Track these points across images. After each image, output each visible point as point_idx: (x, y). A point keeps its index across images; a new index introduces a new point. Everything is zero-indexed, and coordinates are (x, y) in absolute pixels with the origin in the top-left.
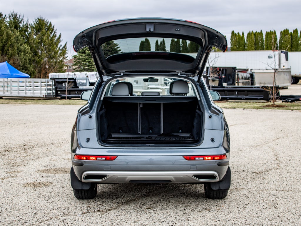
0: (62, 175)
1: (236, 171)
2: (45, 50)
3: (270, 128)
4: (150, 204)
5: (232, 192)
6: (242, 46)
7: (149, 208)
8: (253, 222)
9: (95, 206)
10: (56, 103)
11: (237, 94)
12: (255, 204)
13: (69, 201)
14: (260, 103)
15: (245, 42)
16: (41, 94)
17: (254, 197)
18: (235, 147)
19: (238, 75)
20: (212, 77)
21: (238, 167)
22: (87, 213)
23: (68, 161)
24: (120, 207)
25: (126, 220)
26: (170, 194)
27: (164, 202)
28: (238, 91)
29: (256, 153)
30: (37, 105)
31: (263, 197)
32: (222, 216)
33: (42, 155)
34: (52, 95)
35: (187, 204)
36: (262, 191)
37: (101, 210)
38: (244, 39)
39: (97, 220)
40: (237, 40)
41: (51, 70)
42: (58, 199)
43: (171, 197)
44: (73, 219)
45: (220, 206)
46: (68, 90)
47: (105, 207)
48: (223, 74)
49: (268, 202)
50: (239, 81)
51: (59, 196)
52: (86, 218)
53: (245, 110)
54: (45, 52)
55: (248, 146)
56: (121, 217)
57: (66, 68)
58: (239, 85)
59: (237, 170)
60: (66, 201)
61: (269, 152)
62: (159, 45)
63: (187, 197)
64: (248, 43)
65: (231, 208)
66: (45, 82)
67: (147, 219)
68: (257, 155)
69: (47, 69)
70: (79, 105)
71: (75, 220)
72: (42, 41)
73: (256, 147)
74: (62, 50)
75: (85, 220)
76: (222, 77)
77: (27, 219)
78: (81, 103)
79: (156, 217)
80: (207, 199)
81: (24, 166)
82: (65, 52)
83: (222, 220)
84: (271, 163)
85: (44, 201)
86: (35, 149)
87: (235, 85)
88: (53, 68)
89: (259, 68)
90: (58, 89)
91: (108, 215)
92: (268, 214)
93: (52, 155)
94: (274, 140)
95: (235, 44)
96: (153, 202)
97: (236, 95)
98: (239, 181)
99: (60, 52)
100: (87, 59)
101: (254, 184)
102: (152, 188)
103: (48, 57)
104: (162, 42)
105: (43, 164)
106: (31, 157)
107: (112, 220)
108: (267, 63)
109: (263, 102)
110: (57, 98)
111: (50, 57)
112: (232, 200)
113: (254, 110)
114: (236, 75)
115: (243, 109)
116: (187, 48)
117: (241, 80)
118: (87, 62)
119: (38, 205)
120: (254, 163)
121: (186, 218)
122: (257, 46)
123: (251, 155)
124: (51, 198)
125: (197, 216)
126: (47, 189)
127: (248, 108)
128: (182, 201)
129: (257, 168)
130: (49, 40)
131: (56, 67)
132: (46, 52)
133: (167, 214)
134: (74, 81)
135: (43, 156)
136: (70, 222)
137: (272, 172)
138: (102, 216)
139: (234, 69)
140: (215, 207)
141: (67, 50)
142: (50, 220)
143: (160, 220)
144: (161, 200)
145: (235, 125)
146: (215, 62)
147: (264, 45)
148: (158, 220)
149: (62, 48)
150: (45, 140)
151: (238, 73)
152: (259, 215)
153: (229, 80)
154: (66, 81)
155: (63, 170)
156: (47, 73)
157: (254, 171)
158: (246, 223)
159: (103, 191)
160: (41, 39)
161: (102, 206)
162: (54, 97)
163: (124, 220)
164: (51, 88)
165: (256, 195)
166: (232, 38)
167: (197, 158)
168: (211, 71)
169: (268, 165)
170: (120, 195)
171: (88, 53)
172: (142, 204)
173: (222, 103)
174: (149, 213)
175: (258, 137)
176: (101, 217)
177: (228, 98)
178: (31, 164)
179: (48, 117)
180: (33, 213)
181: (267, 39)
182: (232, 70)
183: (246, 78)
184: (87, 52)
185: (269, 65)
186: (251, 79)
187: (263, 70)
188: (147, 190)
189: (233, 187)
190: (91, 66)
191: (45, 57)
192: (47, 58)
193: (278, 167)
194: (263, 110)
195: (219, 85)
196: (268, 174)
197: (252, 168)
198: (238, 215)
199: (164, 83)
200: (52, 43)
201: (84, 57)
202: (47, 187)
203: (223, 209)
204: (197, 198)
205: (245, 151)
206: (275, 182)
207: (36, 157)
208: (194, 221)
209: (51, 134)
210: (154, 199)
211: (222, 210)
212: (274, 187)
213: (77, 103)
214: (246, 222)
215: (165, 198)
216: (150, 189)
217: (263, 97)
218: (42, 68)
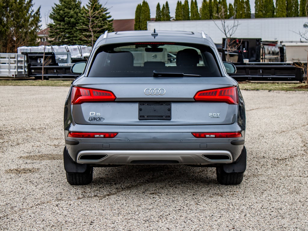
0: (49, 161)
1: (254, 158)
2: (12, 16)
3: (300, 112)
4: (154, 190)
5: (248, 178)
6: (270, 11)
7: (153, 194)
8: (271, 207)
9: (91, 192)
10: (30, 84)
11: (261, 72)
12: (274, 189)
13: (61, 187)
14: (291, 84)
15: (273, 6)
16: (9, 73)
17: (274, 183)
18: (256, 133)
19: (264, 49)
20: (229, 51)
21: (258, 154)
22: (83, 198)
23: (55, 147)
24: (120, 192)
25: (128, 205)
26: (177, 180)
27: (170, 187)
28: (263, 69)
29: (280, 139)
30: (5, 86)
31: (284, 183)
32: (236, 201)
33: (22, 141)
34: (23, 75)
35: (196, 190)
36: (284, 177)
37: (98, 195)
38: (273, 3)
39: (95, 205)
40: (264, 4)
41: (20, 43)
42: (49, 185)
43: (178, 182)
44: (68, 204)
45: (234, 192)
46: (44, 68)
47: (103, 192)
48: (244, 48)
49: (289, 188)
50: (264, 56)
51: (49, 182)
52: (83, 203)
53: (270, 92)
54: (12, 19)
55: (271, 132)
56: (122, 202)
57: (40, 40)
58: (264, 62)
59: (256, 157)
60: (57, 187)
61: (296, 138)
62: (161, 10)
63: (197, 183)
64: (277, 8)
65: (246, 193)
66: (14, 58)
67: (151, 203)
68: (282, 141)
69: (14, 41)
70: (59, 86)
71: (71, 205)
72: (7, 4)
73: (281, 132)
74: (34, 16)
75: (81, 205)
76: (243, 51)
77: (15, 204)
78: (62, 84)
79: (161, 202)
80: (220, 185)
81: (3, 152)
82: (39, 19)
83: (236, 204)
84: (298, 150)
85: (32, 187)
86: (13, 134)
87: (259, 61)
88: (22, 40)
89: (291, 40)
90: (32, 67)
91: (106, 200)
92: (288, 199)
93: (35, 142)
94: (303, 126)
95: (261, 9)
96: (157, 188)
97: (260, 74)
98: (258, 168)
99: (31, 19)
100: (66, 29)
101: (275, 171)
102: (155, 174)
103: (16, 25)
104: (165, 6)
105: (25, 150)
106: (9, 144)
107: (112, 204)
108: (299, 32)
109: (294, 83)
110: (31, 78)
111: (19, 25)
112: (248, 186)
113: (283, 92)
114: (261, 49)
115: (268, 91)
116: (199, 13)
117: (267, 55)
118: (67, 32)
119: (26, 190)
120: (277, 149)
121: (195, 203)
122: (289, 11)
123: (274, 141)
124: (40, 184)
125: (208, 201)
126: (34, 175)
127: (276, 90)
128: (191, 187)
129: (279, 154)
130: (17, 3)
131: (27, 40)
132: (14, 20)
133: (174, 199)
134: (52, 56)
135: (24, 142)
136: (65, 206)
137: (297, 159)
138: (101, 200)
139: (259, 40)
140: (229, 193)
141: (40, 17)
142: (42, 205)
143: (166, 204)
144: (167, 185)
145: (257, 109)
146: (233, 32)
147: (299, 10)
148: (163, 204)
149: (34, 14)
150: (24, 125)
151: (264, 46)
152: (277, 200)
153: (252, 56)
154: (42, 57)
155: (50, 156)
156: (14, 46)
157: (276, 158)
158: (263, 208)
159: (99, 177)
160: (6, 2)
161: (100, 191)
162: (26, 77)
163: (125, 204)
164: (23, 65)
165: (276, 181)
166: (257, 1)
167: (207, 136)
168: (228, 44)
169: (294, 151)
170: (119, 181)
171: (68, 21)
172: (145, 190)
173: (242, 84)
174: (153, 198)
175: (284, 122)
176: (99, 201)
177: (250, 77)
178: (10, 150)
179: (23, 100)
180: (22, 198)
181: (303, 3)
182: (256, 43)
183: (273, 53)
184: (66, 19)
185: (301, 36)
186: (281, 54)
187: (296, 42)
188: (151, 177)
189: (250, 174)
190: (72, 38)
191: (12, 25)
192: (15, 27)
193: (304, 154)
194: (294, 92)
195: (238, 62)
196: (293, 161)
197: (274, 155)
198: (254, 200)
199: (168, 59)
200: (21, 8)
201: (63, 26)
202: (34, 173)
203: (238, 194)
204: (209, 184)
205: (267, 137)
206: (300, 168)
207: (15, 144)
208: (204, 205)
209: (29, 119)
210: (158, 185)
211: (236, 195)
212: (298, 174)
213: (57, 84)
214: (262, 206)
215: (171, 183)
216: (154, 175)
217: (294, 77)
218: (7, 40)
